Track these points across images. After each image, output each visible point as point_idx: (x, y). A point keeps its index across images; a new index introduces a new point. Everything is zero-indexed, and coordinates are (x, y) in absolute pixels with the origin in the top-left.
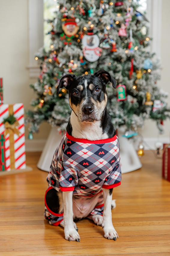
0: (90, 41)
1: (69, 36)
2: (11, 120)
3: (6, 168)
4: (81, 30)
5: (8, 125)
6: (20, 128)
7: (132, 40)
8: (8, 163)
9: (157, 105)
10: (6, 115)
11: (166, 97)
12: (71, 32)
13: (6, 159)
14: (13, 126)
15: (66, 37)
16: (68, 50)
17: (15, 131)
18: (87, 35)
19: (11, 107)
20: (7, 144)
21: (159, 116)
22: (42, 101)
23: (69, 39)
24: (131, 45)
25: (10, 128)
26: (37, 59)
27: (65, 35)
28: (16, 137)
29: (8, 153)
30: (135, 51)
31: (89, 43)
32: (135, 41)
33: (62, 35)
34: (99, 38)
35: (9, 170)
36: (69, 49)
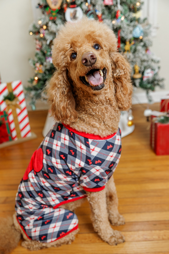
0: (74, 15)
1: (54, 10)
2: (11, 97)
3: (13, 139)
4: (65, 2)
5: (9, 102)
6: (21, 103)
7: (120, 8)
8: (14, 134)
9: (148, 73)
10: (6, 93)
11: (158, 62)
12: (55, 5)
13: (11, 131)
14: (14, 102)
15: (51, 11)
16: (52, 27)
17: (16, 106)
18: (70, 8)
19: (9, 85)
20: (11, 118)
21: (149, 86)
22: (36, 78)
23: (54, 14)
24: (119, 13)
25: (12, 104)
26: (31, 33)
27: (50, 8)
28: (18, 111)
29: (13, 126)
30: (122, 21)
31: (72, 17)
32: (124, 8)
33: (48, 9)
34: (83, 10)
35: (16, 139)
36: (52, 25)
